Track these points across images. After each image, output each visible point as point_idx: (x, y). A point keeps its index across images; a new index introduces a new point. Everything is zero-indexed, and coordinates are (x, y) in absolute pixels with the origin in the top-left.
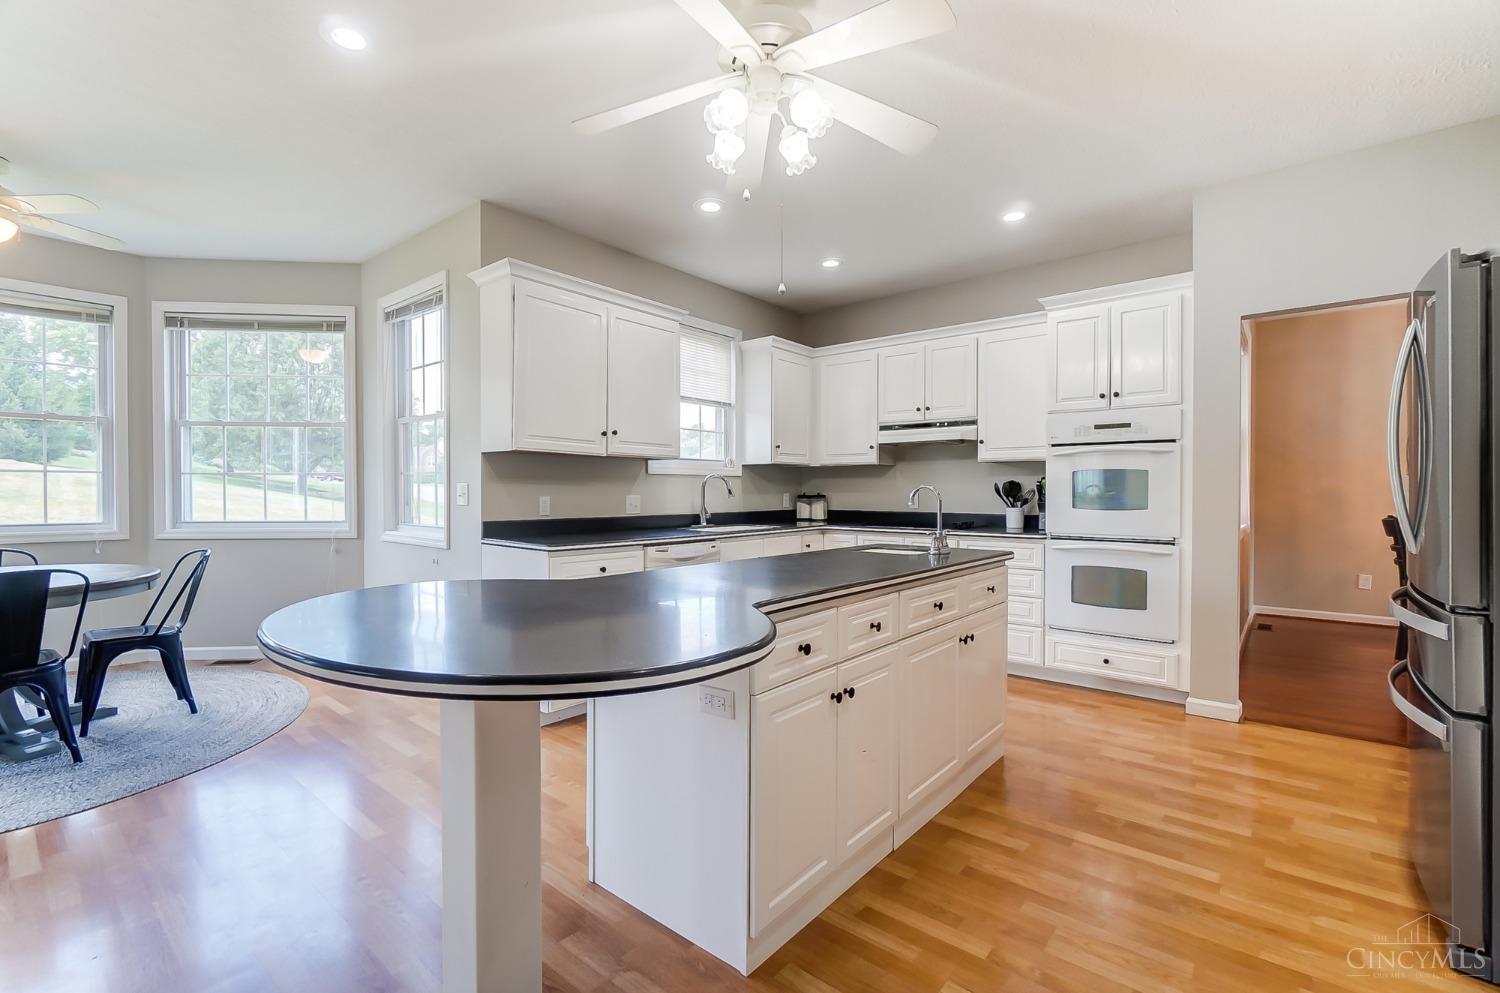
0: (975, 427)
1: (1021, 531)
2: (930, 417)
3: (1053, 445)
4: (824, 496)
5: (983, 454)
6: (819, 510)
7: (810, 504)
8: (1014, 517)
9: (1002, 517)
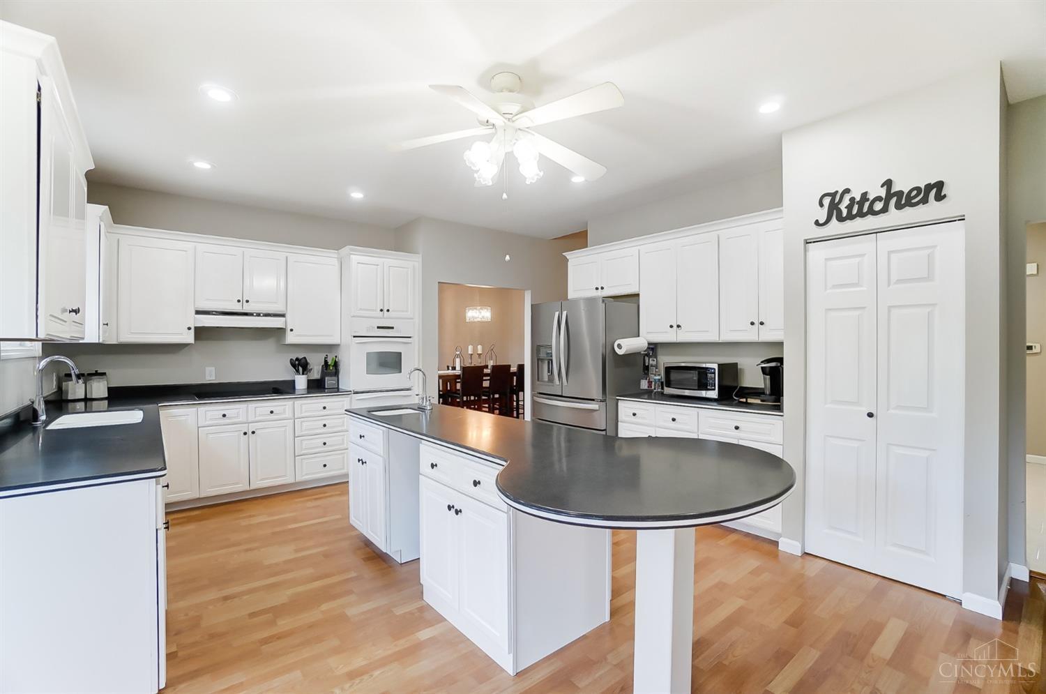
0: (284, 319)
2: (247, 308)
3: (354, 337)
4: (104, 374)
5: (291, 338)
6: (99, 389)
7: (85, 382)
8: (301, 382)
9: (293, 382)
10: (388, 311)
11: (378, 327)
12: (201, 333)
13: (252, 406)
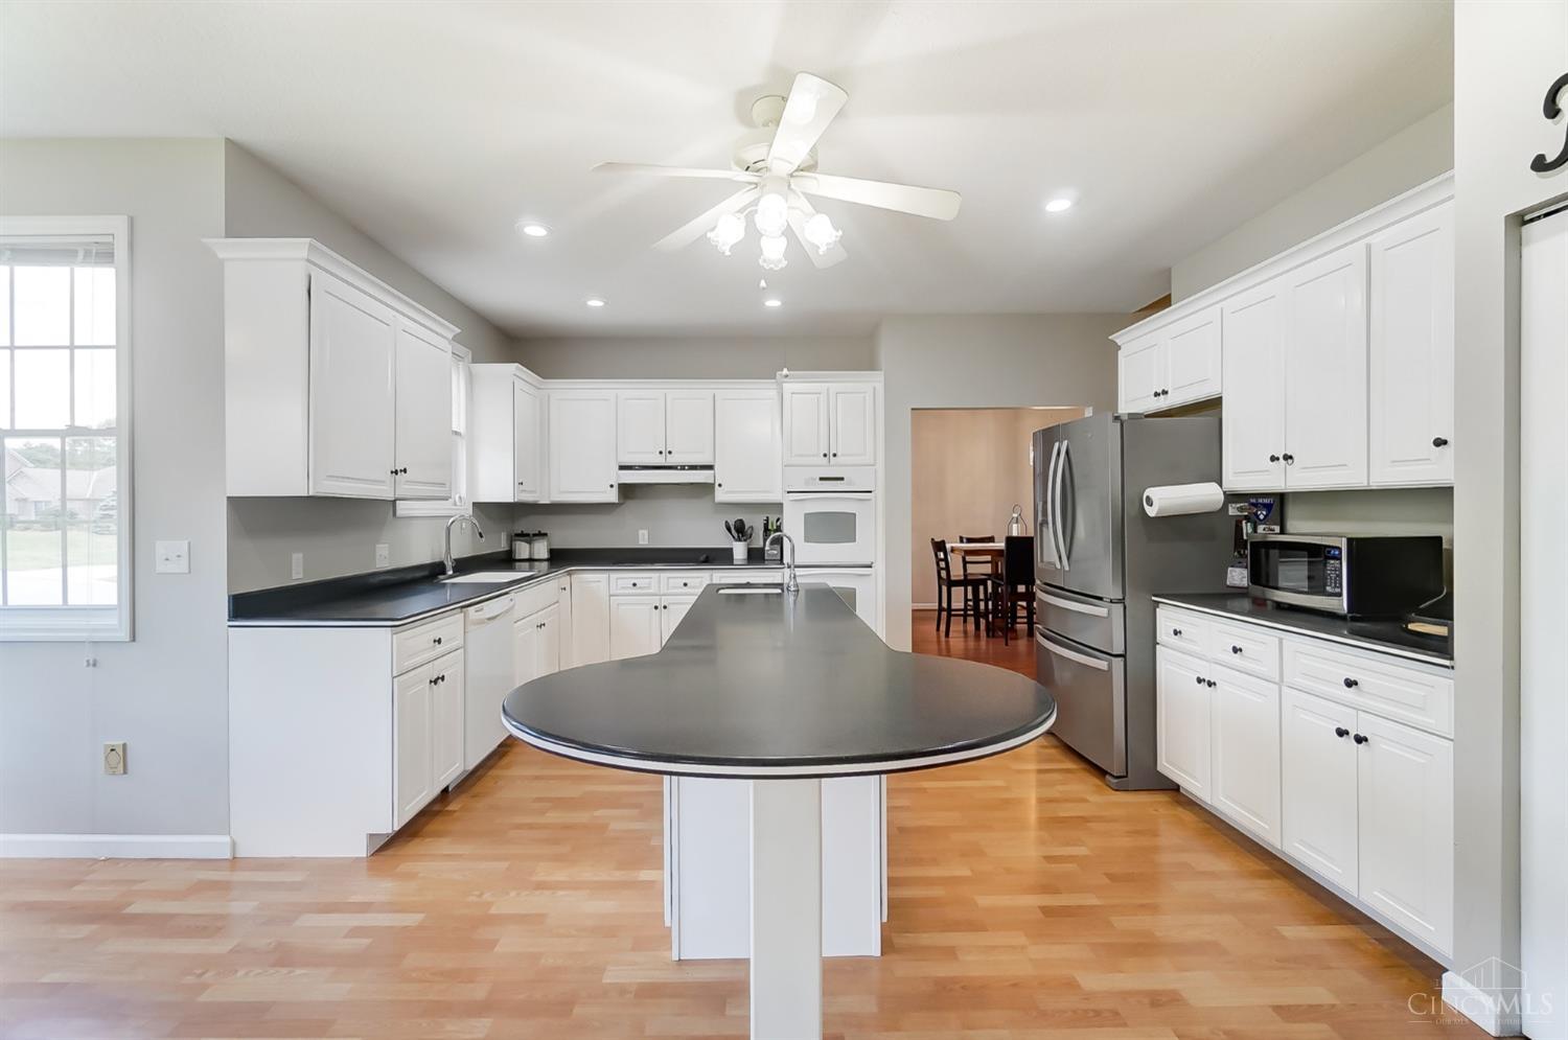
0: (712, 472)
1: (746, 562)
2: (671, 461)
3: (789, 493)
4: (546, 535)
5: (721, 496)
6: (541, 550)
7: (530, 543)
8: (740, 551)
9: (730, 551)
10: (835, 455)
11: (821, 479)
12: (627, 491)
13: (664, 575)
